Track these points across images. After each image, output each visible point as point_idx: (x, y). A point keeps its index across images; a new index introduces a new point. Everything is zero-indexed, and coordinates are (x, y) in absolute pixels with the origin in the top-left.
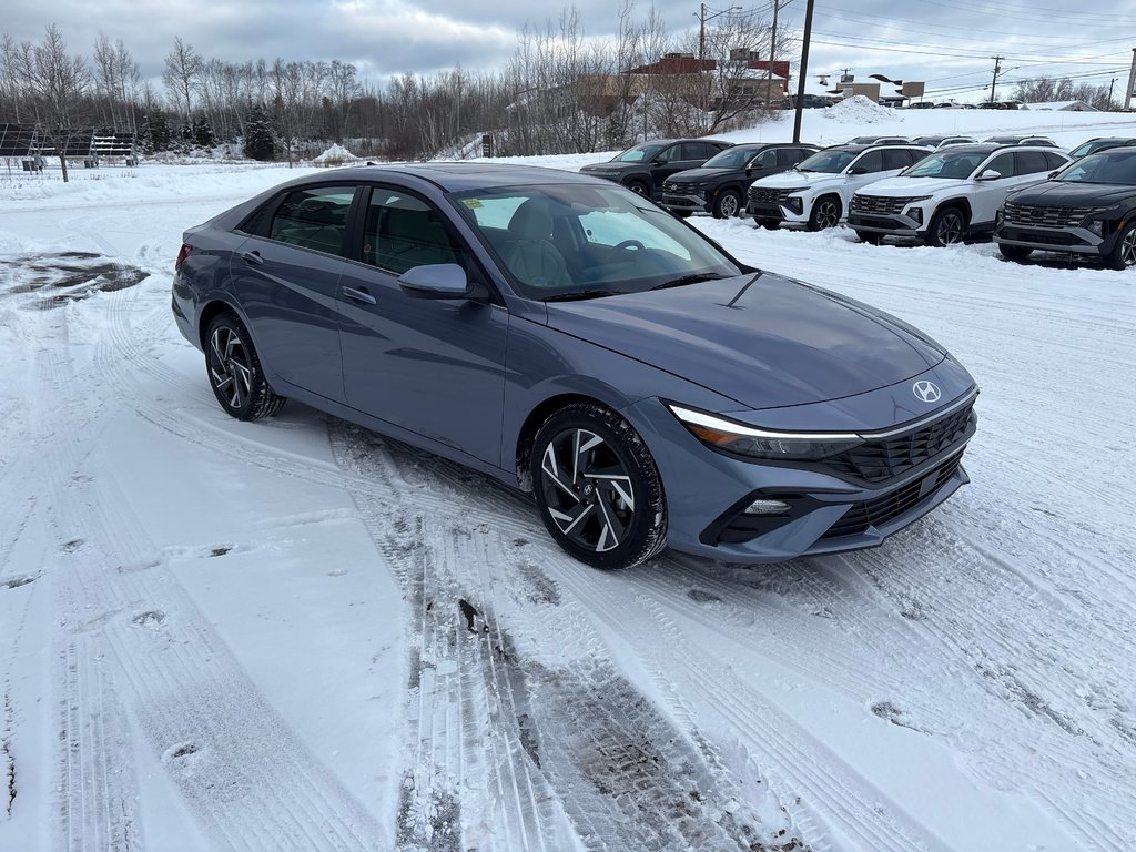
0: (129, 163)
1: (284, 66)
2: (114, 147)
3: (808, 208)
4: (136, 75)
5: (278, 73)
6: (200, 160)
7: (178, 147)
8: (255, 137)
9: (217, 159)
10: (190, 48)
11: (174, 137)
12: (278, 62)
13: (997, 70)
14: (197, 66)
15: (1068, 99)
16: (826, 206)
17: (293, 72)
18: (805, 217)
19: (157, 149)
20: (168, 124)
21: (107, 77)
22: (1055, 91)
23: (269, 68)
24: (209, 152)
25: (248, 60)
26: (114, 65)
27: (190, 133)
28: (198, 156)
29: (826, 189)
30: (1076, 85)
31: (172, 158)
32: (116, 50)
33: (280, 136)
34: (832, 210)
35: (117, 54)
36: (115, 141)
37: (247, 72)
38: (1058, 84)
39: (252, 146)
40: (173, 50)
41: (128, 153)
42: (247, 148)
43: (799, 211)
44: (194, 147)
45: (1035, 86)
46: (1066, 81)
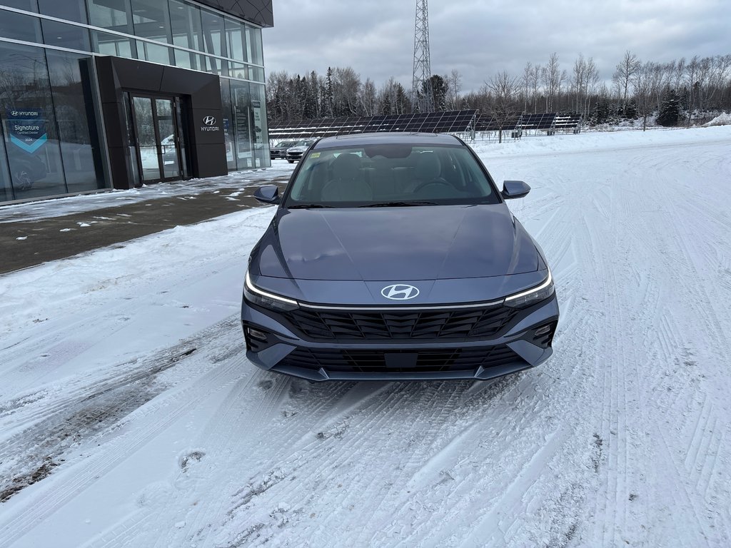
0: (575, 132)
1: (698, 61)
2: (568, 123)
4: (596, 78)
5: (693, 66)
6: (624, 128)
7: (612, 120)
8: (666, 111)
9: (636, 127)
10: (634, 56)
11: (612, 114)
12: (695, 59)
14: (637, 68)
17: (706, 64)
19: (599, 122)
20: (610, 107)
21: (578, 80)
23: (688, 63)
24: (632, 122)
25: (672, 60)
26: (584, 73)
27: (622, 112)
28: (624, 126)
31: (606, 127)
32: (587, 63)
33: (685, 109)
35: (587, 66)
36: (570, 119)
37: (670, 68)
39: (663, 117)
40: (623, 60)
41: (575, 126)
42: (659, 118)
44: (622, 120)
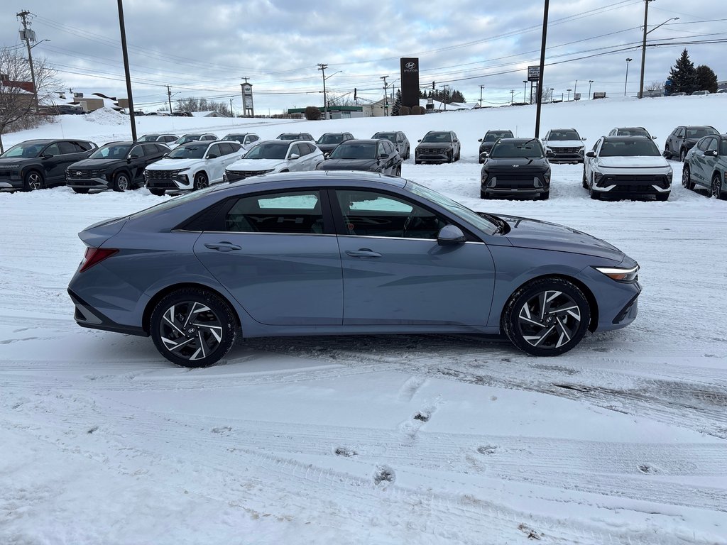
3: (191, 180)
13: (170, 93)
15: (206, 110)
16: (200, 179)
18: (191, 186)
22: (198, 105)
29: (199, 168)
30: (209, 102)
34: (203, 180)
38: (199, 102)
43: (187, 183)
45: (187, 103)
46: (203, 100)
